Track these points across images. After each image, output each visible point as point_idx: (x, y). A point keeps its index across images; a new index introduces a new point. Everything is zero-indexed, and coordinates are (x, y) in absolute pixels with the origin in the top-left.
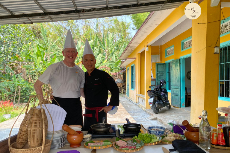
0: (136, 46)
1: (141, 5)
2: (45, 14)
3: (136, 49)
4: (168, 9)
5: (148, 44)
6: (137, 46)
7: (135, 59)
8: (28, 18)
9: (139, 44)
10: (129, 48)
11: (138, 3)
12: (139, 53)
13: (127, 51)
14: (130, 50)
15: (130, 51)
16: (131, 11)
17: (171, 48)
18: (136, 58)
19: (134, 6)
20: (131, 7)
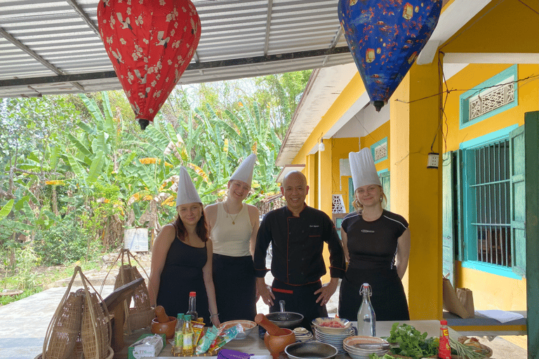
0: (305, 139)
1: (274, 58)
2: (61, 78)
3: (304, 146)
4: (343, 64)
5: (324, 135)
6: (307, 138)
7: (303, 168)
8: (29, 87)
9: (309, 135)
10: (289, 143)
11: (266, 55)
12: (311, 155)
13: (286, 149)
14: (291, 146)
15: (294, 149)
16: (259, 70)
17: (382, 145)
18: (304, 166)
19: (257, 60)
20: (250, 62)
